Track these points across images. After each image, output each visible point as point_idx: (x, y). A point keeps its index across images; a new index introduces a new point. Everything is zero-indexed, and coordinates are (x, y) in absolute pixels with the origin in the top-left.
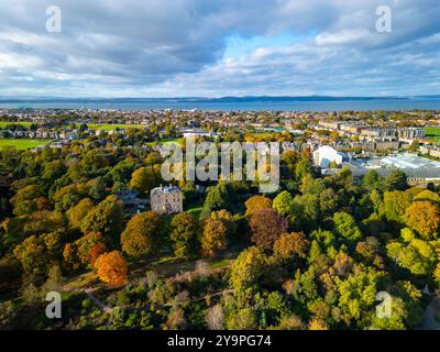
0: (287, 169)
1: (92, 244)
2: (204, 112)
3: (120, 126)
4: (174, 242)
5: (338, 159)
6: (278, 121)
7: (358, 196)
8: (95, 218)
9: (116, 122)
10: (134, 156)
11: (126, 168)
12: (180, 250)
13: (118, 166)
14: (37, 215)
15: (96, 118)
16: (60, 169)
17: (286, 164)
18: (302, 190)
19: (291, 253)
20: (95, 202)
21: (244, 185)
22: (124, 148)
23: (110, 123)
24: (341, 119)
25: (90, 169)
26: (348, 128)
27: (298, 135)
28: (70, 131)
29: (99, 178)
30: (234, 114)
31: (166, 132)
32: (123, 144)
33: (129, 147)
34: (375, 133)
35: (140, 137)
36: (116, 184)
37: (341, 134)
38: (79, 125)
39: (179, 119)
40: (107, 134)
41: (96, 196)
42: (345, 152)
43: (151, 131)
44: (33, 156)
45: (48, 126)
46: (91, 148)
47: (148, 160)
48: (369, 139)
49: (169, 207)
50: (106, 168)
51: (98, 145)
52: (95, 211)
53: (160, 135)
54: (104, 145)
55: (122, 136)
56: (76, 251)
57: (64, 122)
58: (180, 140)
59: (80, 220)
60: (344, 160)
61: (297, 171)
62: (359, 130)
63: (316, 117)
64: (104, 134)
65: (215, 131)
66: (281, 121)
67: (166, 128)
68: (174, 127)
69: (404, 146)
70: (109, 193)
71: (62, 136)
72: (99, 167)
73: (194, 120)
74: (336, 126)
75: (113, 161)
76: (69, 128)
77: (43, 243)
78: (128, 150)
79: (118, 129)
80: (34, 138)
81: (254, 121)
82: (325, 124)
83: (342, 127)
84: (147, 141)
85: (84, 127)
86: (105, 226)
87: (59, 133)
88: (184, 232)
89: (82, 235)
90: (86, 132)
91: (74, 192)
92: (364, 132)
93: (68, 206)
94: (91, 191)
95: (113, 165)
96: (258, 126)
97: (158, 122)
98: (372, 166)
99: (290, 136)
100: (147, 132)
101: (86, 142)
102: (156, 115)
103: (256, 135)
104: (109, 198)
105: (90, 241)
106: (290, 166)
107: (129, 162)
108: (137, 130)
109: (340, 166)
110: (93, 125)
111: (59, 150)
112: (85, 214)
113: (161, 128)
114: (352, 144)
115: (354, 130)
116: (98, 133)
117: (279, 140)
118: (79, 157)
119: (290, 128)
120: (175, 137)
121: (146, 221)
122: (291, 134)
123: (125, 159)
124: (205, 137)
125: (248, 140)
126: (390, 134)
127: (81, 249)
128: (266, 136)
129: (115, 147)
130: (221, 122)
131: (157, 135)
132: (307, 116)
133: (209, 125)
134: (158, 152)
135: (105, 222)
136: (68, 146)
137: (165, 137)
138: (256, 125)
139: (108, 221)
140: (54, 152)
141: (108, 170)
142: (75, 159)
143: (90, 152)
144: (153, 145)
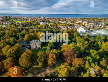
0: (71, 35)
2: (46, 18)
3: (23, 21)
4: (38, 62)
6: (66, 20)
7: (94, 43)
8: (10, 52)
9: (22, 20)
10: (26, 30)
11: (23, 34)
12: (40, 65)
13: (21, 33)
15: (16, 19)
16: (3, 34)
17: (70, 32)
18: (77, 41)
19: (79, 65)
20: (11, 45)
22: (23, 27)
23: (20, 20)
24: (82, 20)
25: (12, 34)
26: (85, 23)
27: (72, 24)
28: (8, 22)
29: (14, 37)
30: (54, 18)
31: (35, 23)
32: (23, 26)
33: (25, 27)
34: (92, 24)
35: (28, 24)
36: (20, 39)
37: (83, 24)
38: (11, 21)
39: (39, 19)
40: (19, 23)
41: (13, 43)
42: (86, 29)
43: (31, 23)
46: (14, 27)
47: (30, 31)
48: (91, 26)
49: (36, 47)
50: (17, 34)
51: (16, 26)
52: (11, 50)
53: (34, 24)
54: (18, 26)
55: (23, 24)
56: (3, 65)
57: (7, 20)
58: (39, 25)
59: (6, 52)
60: (86, 31)
61: (75, 35)
62: (88, 23)
63: (76, 19)
64: (18, 23)
66: (67, 20)
67: (36, 22)
68: (38, 22)
69: (101, 28)
70: (17, 42)
71: (6, 24)
72: (15, 33)
73: (43, 20)
74: (81, 22)
75: (20, 31)
76: (8, 21)
78: (25, 28)
79: (22, 22)
82: (79, 21)
83: (83, 22)
84: (30, 25)
85: (13, 21)
86: (14, 55)
87: (5, 23)
88: (41, 58)
89: (6, 58)
90: (13, 23)
91: (5, 42)
92: (89, 24)
93: (3, 47)
94: (11, 42)
96: (61, 22)
97: (33, 20)
98: (94, 33)
99: (70, 25)
100: (30, 23)
101: (13, 26)
102: (33, 18)
103: (61, 24)
104: (16, 45)
105: (8, 61)
106: (72, 33)
107: (24, 32)
108: (27, 22)
109: (85, 33)
110: (15, 21)
111: (5, 28)
112: (7, 51)
113: (34, 22)
114: (87, 27)
115: (87, 23)
116: (16, 23)
117: (67, 26)
118: (9, 30)
119: (69, 22)
120: (38, 25)
121: (28, 55)
122: (70, 24)
123: (23, 31)
124: (46, 24)
125: (58, 26)
126: (96, 24)
127: (5, 64)
128: (63, 24)
129: (21, 27)
130: (50, 20)
131: (33, 24)
132: (73, 19)
133: (47, 21)
134: (33, 29)
135: (14, 54)
136: (7, 26)
137: (35, 24)
138: (60, 21)
139: (15, 53)
140: (3, 28)
141: (18, 34)
142: (8, 31)
143: (13, 28)
144: (32, 26)
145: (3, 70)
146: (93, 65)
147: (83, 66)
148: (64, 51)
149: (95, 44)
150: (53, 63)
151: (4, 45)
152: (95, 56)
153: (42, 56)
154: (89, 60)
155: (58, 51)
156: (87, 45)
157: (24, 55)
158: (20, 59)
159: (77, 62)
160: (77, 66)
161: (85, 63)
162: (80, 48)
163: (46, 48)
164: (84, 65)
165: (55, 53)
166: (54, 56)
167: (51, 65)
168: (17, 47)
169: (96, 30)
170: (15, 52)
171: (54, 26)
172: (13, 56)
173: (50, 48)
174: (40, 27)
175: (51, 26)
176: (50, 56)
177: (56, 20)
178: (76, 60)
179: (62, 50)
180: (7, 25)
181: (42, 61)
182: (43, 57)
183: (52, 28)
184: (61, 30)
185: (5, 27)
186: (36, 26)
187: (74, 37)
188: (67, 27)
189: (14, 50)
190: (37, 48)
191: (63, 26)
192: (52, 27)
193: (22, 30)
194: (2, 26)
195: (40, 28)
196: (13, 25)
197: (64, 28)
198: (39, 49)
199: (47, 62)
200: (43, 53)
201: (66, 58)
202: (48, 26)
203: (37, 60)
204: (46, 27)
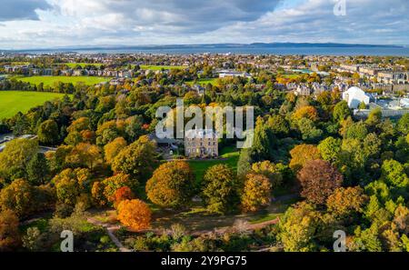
0: (324, 112)
1: (118, 186)
2: (237, 55)
3: (165, 67)
4: (206, 197)
5: (366, 99)
6: (304, 63)
8: (125, 158)
9: (163, 64)
10: (173, 94)
12: (214, 206)
13: (157, 104)
14: (80, 146)
15: (148, 60)
16: (110, 103)
17: (320, 104)
19: (348, 208)
20: (129, 140)
21: (283, 129)
22: (165, 86)
23: (158, 64)
24: (358, 62)
25: (133, 106)
26: (366, 71)
27: (324, 77)
28: (127, 71)
29: (136, 116)
30: (264, 57)
31: (203, 72)
32: (165, 83)
33: (171, 86)
34: (389, 76)
35: (181, 77)
36: (154, 122)
37: (361, 76)
38: (133, 66)
39: (215, 61)
40: (154, 74)
41: (132, 134)
42: (370, 92)
43: (191, 72)
44: (96, 90)
45: (112, 66)
46: (139, 86)
48: (386, 82)
49: (203, 150)
50: (147, 105)
51: (145, 83)
52: (125, 152)
53: (199, 75)
54: (150, 83)
55: (165, 76)
56: (103, 190)
57: (124, 64)
58: (216, 80)
59: (113, 157)
60: (372, 100)
61: (335, 113)
62: (376, 72)
63: (336, 60)
64: (152, 74)
65: (248, 72)
66: (307, 63)
67: (204, 69)
68: (211, 69)
70: (144, 132)
71: (120, 75)
72: (141, 104)
73: (228, 62)
74: (355, 69)
75: (154, 99)
76: (126, 68)
77: (75, 177)
78: (169, 89)
79: (163, 70)
80: (101, 76)
81: (283, 64)
82: (346, 67)
83: (361, 69)
84: (187, 80)
85: (138, 68)
86: (134, 168)
87: (118, 72)
88: (219, 188)
89: (111, 174)
90: (138, 72)
91: (113, 128)
92: (380, 74)
93: (107, 141)
94: (127, 129)
95: (153, 103)
96: (287, 68)
97: (197, 64)
98: (394, 107)
99: (317, 77)
100: (188, 73)
101: (136, 81)
102: (196, 58)
103: (287, 76)
104: (143, 138)
105: (116, 183)
106: (325, 107)
107: (167, 100)
108: (178, 71)
109: (367, 107)
110: (145, 66)
111: (115, 86)
112: (117, 153)
113: (199, 69)
114: (373, 85)
115: (371, 72)
116: (147, 73)
117: (309, 81)
118: (127, 93)
119: (316, 70)
120: (211, 77)
121: (174, 173)
122: (318, 75)
123: (163, 97)
124: (239, 77)
125: (280, 81)
126: (400, 77)
127: (107, 189)
128: (295, 77)
129: (159, 86)
130: (253, 64)
131: (196, 75)
132: (329, 59)
133: (242, 67)
134: (195, 91)
135: (134, 164)
136: (122, 83)
137: (203, 77)
138: (284, 67)
139: (137, 164)
140: (111, 88)
141: (148, 108)
142: (123, 95)
143: (137, 90)
144: (191, 83)
145: (102, 203)
146: (390, 205)
147: (361, 210)
148: (299, 167)
149: (397, 143)
150: (259, 203)
151: (111, 136)
152: (398, 180)
153: (223, 180)
154: (379, 191)
155: (280, 166)
156: (375, 146)
157: (161, 172)
158: (149, 182)
159: (342, 200)
160: (342, 210)
161: (367, 201)
162: (351, 156)
163: (237, 157)
164: (364, 206)
165: (267, 174)
166: (265, 184)
167: (253, 208)
168: (142, 147)
169: (400, 95)
170: (137, 161)
171: (265, 82)
172: (131, 172)
173: (251, 156)
174: (218, 85)
175: (255, 81)
176: (250, 182)
177: (272, 63)
178: (339, 193)
179: (293, 162)
180: (121, 79)
181: (219, 196)
182: (224, 183)
183: (259, 90)
184: (290, 97)
185: (116, 83)
186: (207, 83)
187: (332, 121)
188: (310, 87)
189: (135, 153)
190: (205, 156)
191: (294, 81)
192: (259, 86)
193: (161, 93)
194: (108, 83)
195: (218, 90)
196: (137, 79)
197: (299, 90)
198: (211, 159)
199: (239, 201)
200: (224, 173)
201: (306, 187)
202: (243, 82)
203: (205, 192)
204: (239, 86)
